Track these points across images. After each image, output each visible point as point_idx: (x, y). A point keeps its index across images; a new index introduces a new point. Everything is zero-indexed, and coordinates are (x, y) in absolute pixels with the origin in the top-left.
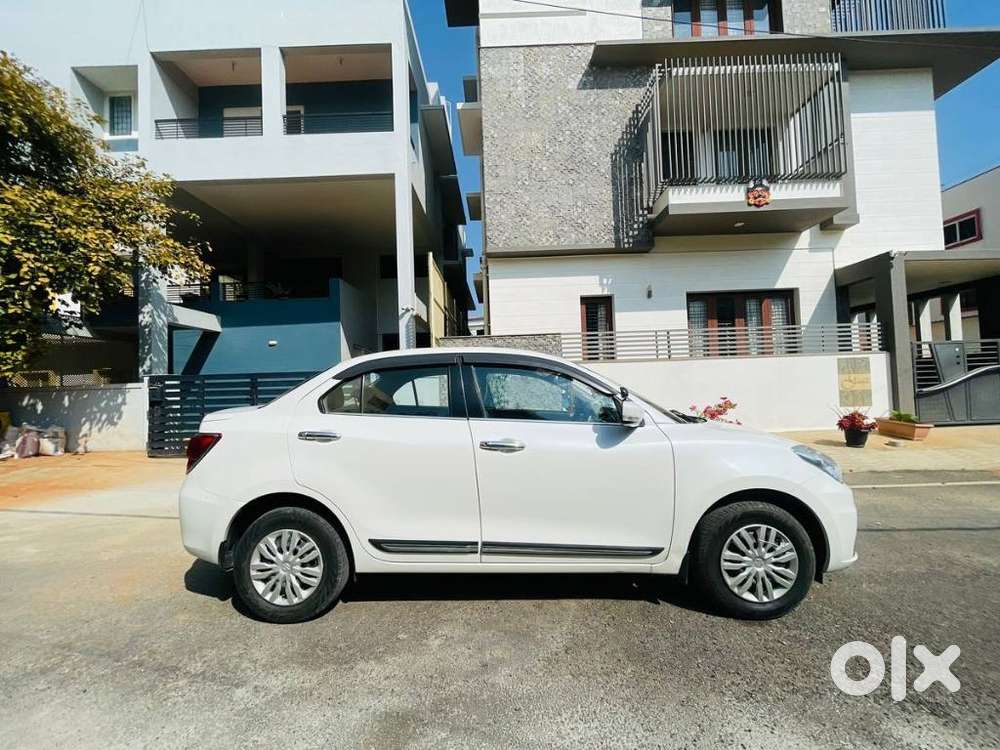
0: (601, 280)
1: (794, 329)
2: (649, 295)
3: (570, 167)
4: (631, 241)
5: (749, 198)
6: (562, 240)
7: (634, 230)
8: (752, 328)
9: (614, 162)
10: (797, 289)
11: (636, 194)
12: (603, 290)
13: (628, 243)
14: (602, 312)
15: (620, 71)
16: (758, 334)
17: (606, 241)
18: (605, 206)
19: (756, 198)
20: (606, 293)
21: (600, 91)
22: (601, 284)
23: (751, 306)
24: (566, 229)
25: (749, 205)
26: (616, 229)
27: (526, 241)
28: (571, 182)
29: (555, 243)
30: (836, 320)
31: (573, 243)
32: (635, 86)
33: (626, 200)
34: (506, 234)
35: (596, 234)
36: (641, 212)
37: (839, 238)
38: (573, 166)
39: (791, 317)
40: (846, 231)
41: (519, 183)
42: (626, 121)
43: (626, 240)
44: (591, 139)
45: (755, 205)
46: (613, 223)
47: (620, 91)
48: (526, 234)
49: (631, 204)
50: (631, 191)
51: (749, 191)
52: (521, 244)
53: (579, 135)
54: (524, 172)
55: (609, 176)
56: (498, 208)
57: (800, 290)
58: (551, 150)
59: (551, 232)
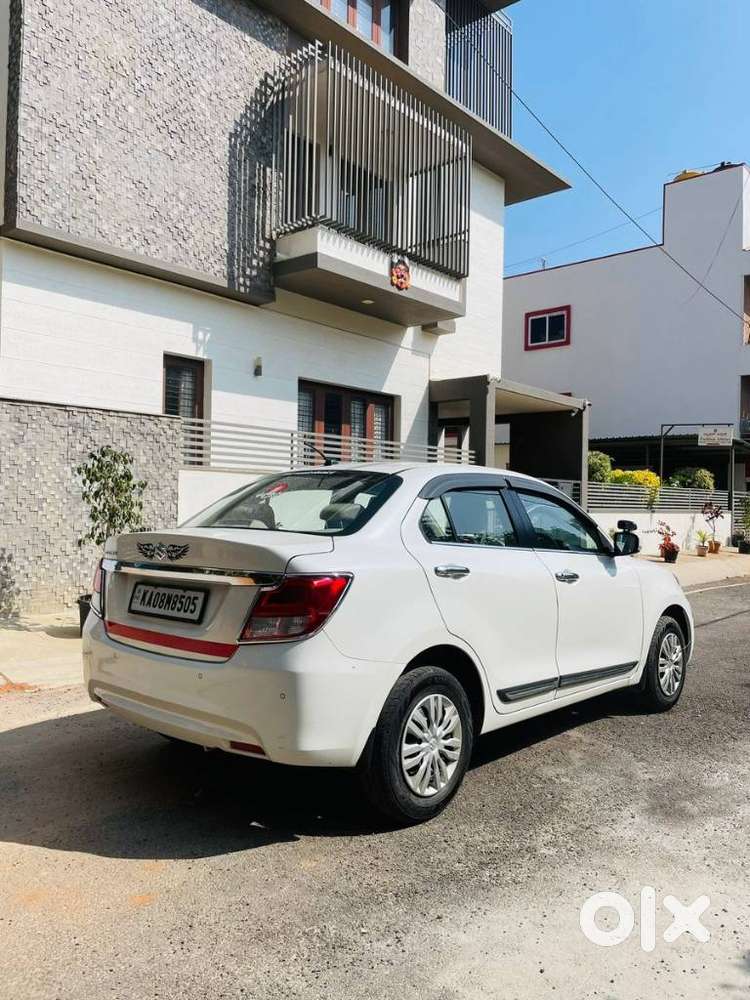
0: (195, 333)
1: (392, 446)
2: (258, 371)
3: (172, 128)
4: (248, 283)
5: (392, 275)
6: (153, 248)
7: (252, 268)
8: (355, 438)
9: (233, 147)
10: (399, 397)
11: (258, 213)
12: (198, 349)
13: (244, 284)
14: (186, 385)
15: (249, 7)
16: (360, 449)
17: (215, 272)
18: (217, 214)
19: (398, 278)
20: (201, 355)
21: (220, 22)
22: (195, 339)
23: (356, 409)
24: (159, 231)
25: (392, 284)
26: (230, 257)
27: (92, 231)
28: (171, 153)
29: (142, 251)
30: (426, 441)
31: (169, 260)
32: (265, 42)
33: (244, 216)
34: (58, 205)
35: (202, 256)
36: (262, 242)
37: (435, 343)
38: (176, 126)
39: (391, 431)
40: (441, 337)
41: (87, 116)
42: (252, 90)
43: (241, 280)
44: (203, 93)
45: (398, 287)
46: (226, 247)
47: (248, 38)
48: (93, 216)
49: (251, 226)
50: (252, 205)
51: (392, 265)
52: (83, 235)
53: (188, 79)
54: (96, 99)
55: (226, 168)
56: (43, 146)
57: (403, 398)
58: (143, 82)
59: (136, 230)
